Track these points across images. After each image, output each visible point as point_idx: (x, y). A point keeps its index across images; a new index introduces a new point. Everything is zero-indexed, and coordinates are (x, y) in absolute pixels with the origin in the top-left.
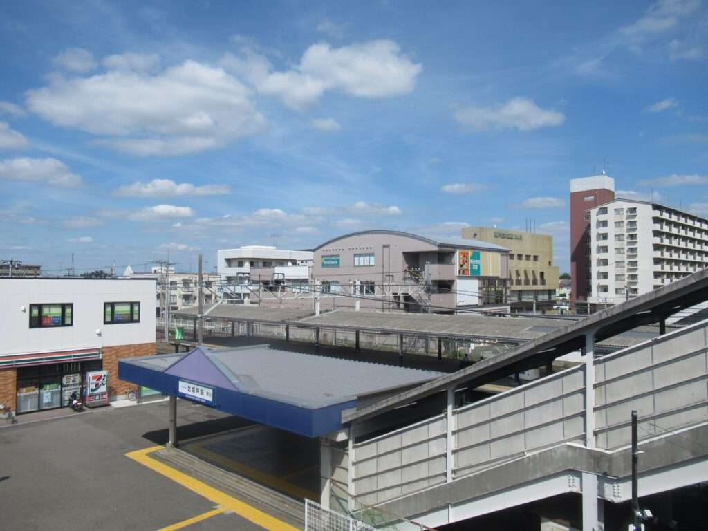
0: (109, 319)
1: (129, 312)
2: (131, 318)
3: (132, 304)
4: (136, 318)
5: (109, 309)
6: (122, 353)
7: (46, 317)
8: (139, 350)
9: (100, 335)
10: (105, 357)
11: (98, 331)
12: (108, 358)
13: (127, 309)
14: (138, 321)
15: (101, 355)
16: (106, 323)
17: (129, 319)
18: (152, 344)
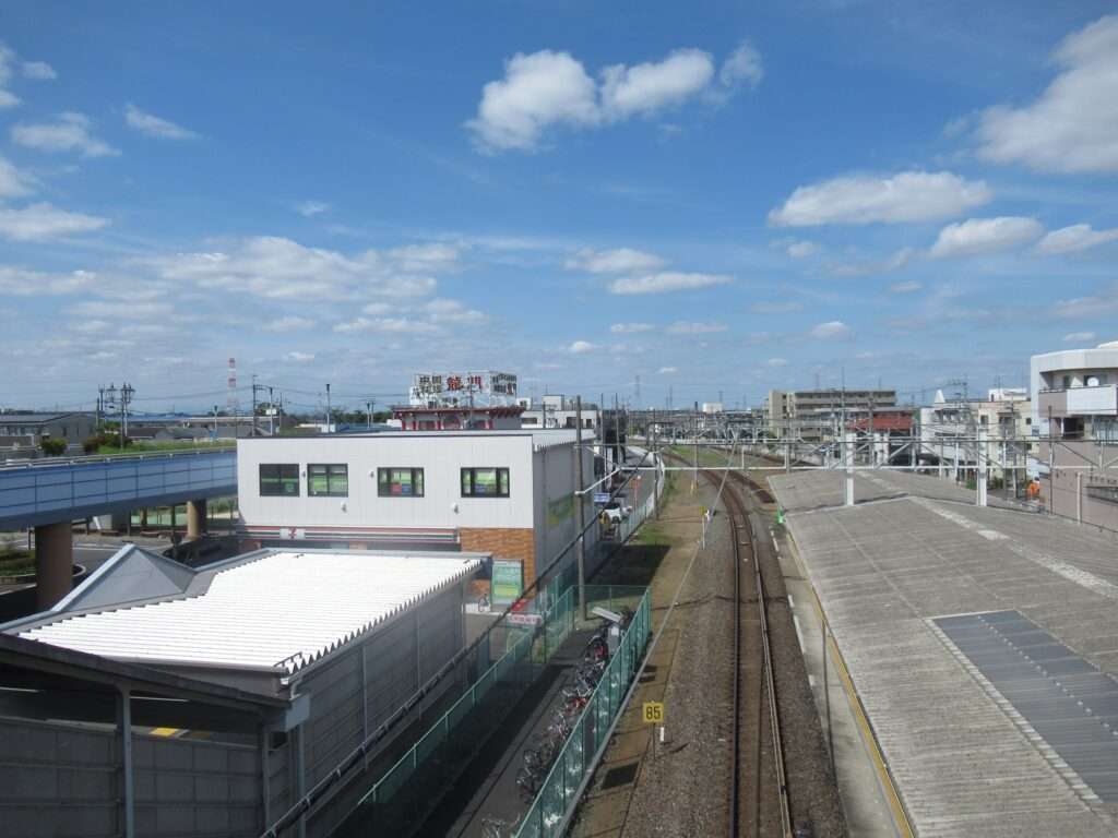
0: (468, 490)
1: (494, 483)
2: (498, 491)
3: (499, 471)
4: (505, 491)
5: (468, 477)
6: (486, 538)
7: (397, 483)
8: (510, 538)
9: (456, 510)
10: (464, 540)
11: (453, 506)
12: (467, 543)
13: (492, 476)
14: (507, 495)
15: (458, 538)
16: (464, 495)
17: (495, 491)
18: (528, 530)
